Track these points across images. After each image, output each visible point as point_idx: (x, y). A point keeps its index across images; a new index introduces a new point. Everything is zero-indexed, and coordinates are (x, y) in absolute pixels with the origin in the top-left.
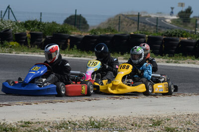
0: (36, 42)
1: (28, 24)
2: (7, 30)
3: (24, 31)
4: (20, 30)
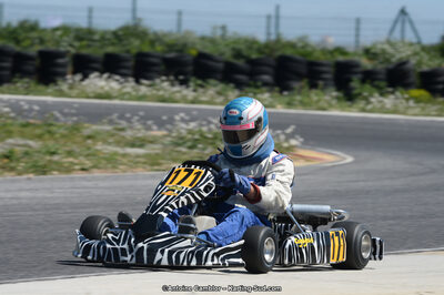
2: (402, 64)
3: (440, 64)
4: (431, 63)
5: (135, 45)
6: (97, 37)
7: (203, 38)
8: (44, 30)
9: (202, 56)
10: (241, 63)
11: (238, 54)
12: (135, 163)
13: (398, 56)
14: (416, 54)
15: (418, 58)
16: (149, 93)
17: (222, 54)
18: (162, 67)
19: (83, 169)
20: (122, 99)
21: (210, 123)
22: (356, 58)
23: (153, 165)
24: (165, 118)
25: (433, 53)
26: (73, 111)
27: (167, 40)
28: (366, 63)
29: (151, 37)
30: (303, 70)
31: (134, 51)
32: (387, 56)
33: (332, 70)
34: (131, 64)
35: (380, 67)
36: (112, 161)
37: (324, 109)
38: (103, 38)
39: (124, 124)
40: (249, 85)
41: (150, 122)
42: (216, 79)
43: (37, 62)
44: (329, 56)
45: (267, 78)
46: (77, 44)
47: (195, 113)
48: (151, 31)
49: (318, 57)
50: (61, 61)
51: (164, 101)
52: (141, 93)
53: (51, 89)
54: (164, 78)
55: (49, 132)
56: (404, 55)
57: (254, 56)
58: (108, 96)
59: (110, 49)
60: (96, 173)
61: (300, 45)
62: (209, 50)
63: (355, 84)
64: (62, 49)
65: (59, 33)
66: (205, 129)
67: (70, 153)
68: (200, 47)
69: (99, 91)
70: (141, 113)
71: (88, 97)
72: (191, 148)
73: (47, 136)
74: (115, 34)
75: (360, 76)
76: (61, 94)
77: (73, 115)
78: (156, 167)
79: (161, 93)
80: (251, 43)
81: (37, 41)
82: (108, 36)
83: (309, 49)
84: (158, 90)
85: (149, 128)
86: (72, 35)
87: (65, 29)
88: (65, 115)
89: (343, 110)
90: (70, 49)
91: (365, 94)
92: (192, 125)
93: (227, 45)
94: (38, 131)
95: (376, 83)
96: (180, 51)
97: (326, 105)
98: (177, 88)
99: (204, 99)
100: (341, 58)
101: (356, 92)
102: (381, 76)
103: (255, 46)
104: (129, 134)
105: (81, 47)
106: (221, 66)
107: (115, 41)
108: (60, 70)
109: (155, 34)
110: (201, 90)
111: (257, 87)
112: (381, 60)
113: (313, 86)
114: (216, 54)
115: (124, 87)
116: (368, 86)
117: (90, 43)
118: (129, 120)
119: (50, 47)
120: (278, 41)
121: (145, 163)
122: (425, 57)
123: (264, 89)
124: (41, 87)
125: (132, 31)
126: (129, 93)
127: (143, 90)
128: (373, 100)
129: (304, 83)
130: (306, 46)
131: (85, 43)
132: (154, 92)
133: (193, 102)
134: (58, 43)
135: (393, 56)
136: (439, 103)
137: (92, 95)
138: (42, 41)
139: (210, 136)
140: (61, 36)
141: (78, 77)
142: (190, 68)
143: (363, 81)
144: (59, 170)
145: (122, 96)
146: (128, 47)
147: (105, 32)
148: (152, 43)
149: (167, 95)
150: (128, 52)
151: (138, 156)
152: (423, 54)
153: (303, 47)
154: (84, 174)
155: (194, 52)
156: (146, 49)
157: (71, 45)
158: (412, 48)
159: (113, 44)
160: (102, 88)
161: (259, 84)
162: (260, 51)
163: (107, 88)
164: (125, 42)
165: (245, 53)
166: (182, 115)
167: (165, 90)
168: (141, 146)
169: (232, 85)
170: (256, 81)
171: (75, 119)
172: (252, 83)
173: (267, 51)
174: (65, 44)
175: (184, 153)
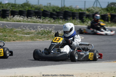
0: (114, 20)
1: (108, 9)
3: (106, 13)
4: (104, 13)
5: (27, 8)
6: (17, 6)
7: (45, 6)
8: (3, 4)
9: (44, 11)
10: (55, 13)
11: (54, 10)
12: (27, 39)
13: (95, 11)
14: (100, 10)
15: (101, 11)
16: (30, 21)
17: (50, 10)
18: (34, 14)
19: (14, 40)
20: (23, 22)
21: (47, 28)
22: (85, 12)
23: (32, 39)
24: (35, 27)
25: (105, 10)
26: (11, 25)
27: (35, 7)
28: (87, 13)
29: (31, 6)
30: (71, 15)
31: (27, 10)
32: (93, 11)
33: (78, 15)
34: (26, 13)
35: (91, 14)
36: (21, 38)
37: (76, 25)
38: (19, 6)
39: (24, 29)
40: (57, 19)
41: (31, 28)
42: (48, 17)
43: (2, 12)
44: (77, 11)
45: (61, 17)
46: (12, 8)
47: (43, 26)
48: (31, 5)
49: (75, 11)
50: (7, 12)
51: (34, 23)
52: (28, 21)
53: (5, 19)
54: (34, 17)
55: (5, 31)
56: (97, 11)
57: (58, 11)
58: (20, 21)
59: (20, 9)
60: (17, 41)
61: (70, 8)
62: (46, 9)
63: (84, 18)
64: (8, 9)
65: (7, 5)
66: (45, 30)
67: (10, 36)
68: (44, 9)
69: (17, 20)
70: (29, 26)
71: (15, 22)
72: (42, 35)
73: (4, 32)
74: (22, 5)
75: (86, 16)
76: (8, 21)
77: (11, 26)
78: (33, 40)
79: (34, 20)
80: (57, 8)
81: (1, 7)
82: (20, 6)
83: (72, 9)
84: (33, 20)
85: (31, 30)
86: (11, 5)
87: (9, 4)
88: (9, 26)
89: (81, 25)
90: (10, 9)
91: (87, 21)
92: (42, 29)
93: (51, 8)
94: (2, 31)
95: (90, 18)
96: (39, 10)
97: (77, 24)
98: (38, 19)
99: (45, 22)
100: (81, 12)
101: (84, 20)
102: (91, 16)
103: (59, 8)
104: (25, 31)
105: (13, 9)
106: (49, 13)
107: (22, 7)
108: (7, 14)
109: (32, 5)
110: (44, 20)
111: (59, 19)
112: (91, 12)
113: (73, 19)
114: (48, 10)
115: (24, 19)
116: (88, 19)
117: (15, 8)
118: (25, 28)
119: (5, 8)
120: (64, 7)
121: (30, 39)
122: (103, 11)
123: (61, 19)
124: (2, 19)
125: (26, 4)
126: (25, 21)
127: (29, 20)
128: (89, 22)
129: (71, 18)
130: (72, 8)
131: (14, 7)
132: (32, 20)
133: (42, 23)
134: (7, 7)
135: (94, 11)
136: (106, 23)
137: (16, 21)
138: (3, 7)
139: (47, 32)
140: (8, 6)
141: (12, 16)
142: (41, 14)
143: (86, 17)
144: (7, 41)
145: (23, 21)
146: (25, 9)
147: (19, 5)
148: (31, 7)
149: (35, 21)
150: (25, 10)
151: (28, 37)
152: (102, 10)
153: (71, 9)
154: (14, 42)
155: (42, 10)
156: (30, 9)
157: (10, 8)
158: (99, 9)
159: (21, 8)
160: (18, 19)
161: (59, 18)
162: (59, 9)
163: (19, 19)
164: (24, 7)
165: (56, 10)
166: (39, 26)
167: (35, 20)
168: (29, 34)
169: (52, 19)
170: (58, 17)
171: (11, 27)
172: (57, 18)
173: (61, 9)
174: (9, 8)
175: (40, 36)
